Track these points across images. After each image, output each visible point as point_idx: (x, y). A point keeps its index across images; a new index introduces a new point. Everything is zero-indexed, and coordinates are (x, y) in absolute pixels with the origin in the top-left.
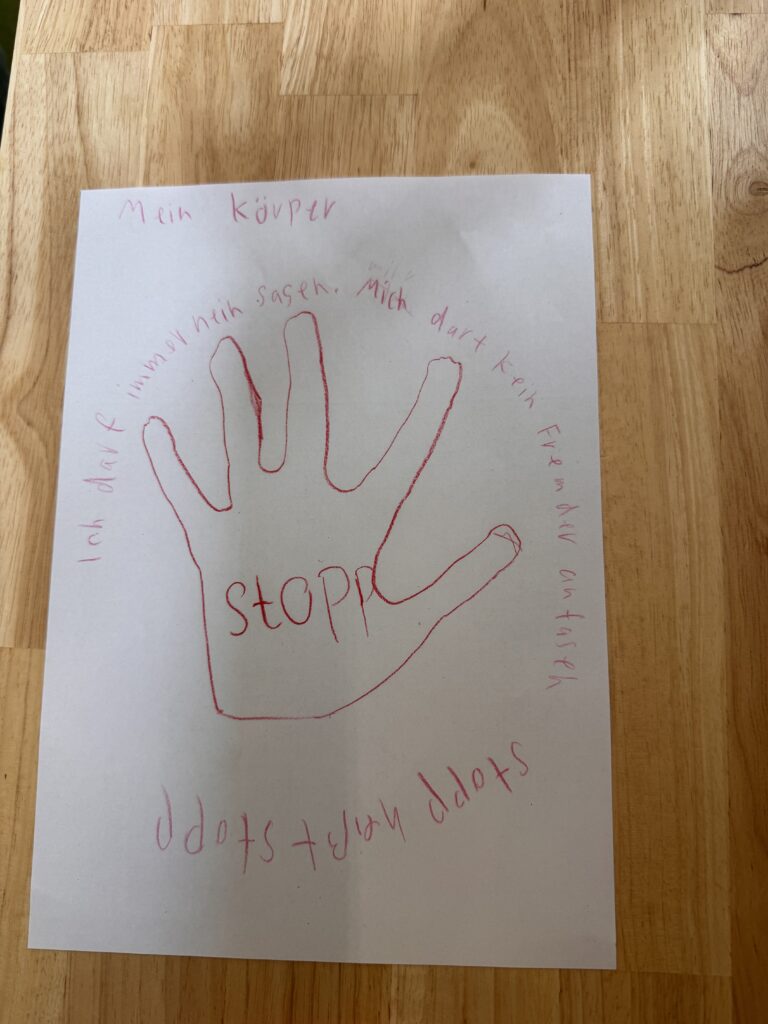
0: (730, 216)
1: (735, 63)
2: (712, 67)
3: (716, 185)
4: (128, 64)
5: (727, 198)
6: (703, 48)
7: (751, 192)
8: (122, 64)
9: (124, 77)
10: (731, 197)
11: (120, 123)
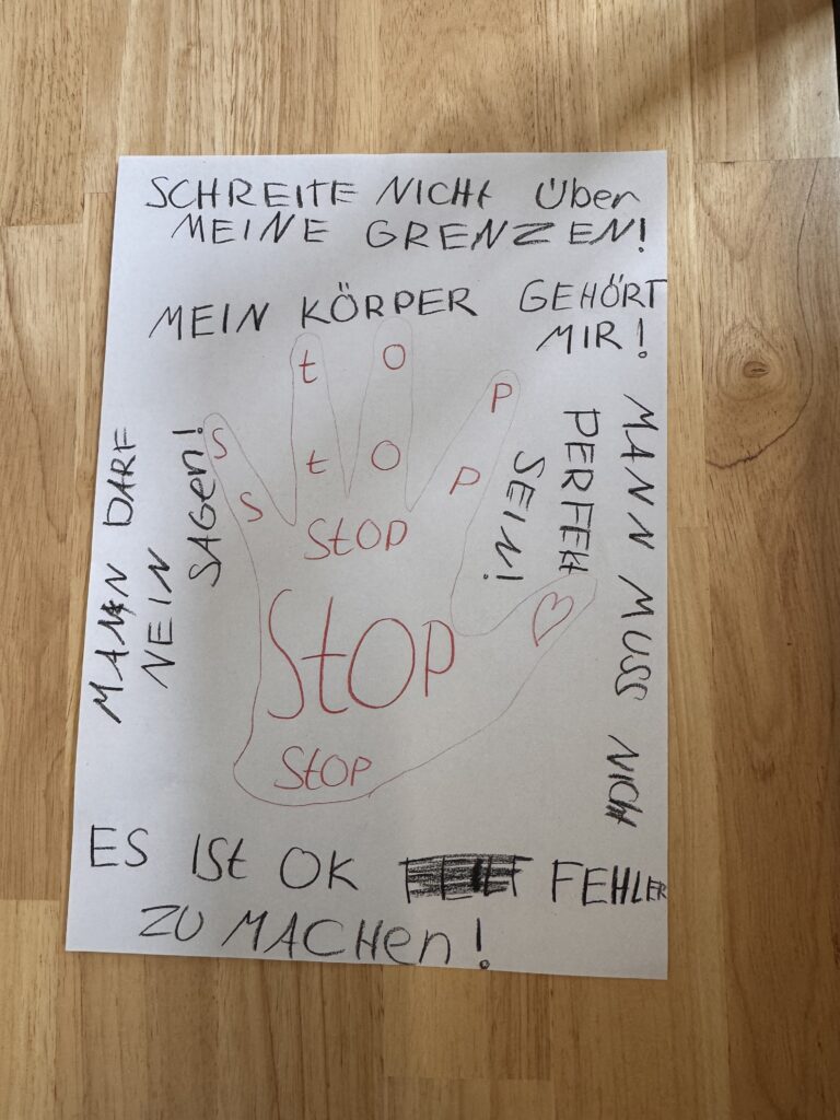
0: (722, 403)
1: (727, 222)
2: (702, 227)
3: (706, 368)
4: (60, 240)
5: (718, 382)
6: (692, 206)
7: (745, 374)
8: (54, 239)
9: (57, 254)
10: (723, 380)
11: (56, 309)
